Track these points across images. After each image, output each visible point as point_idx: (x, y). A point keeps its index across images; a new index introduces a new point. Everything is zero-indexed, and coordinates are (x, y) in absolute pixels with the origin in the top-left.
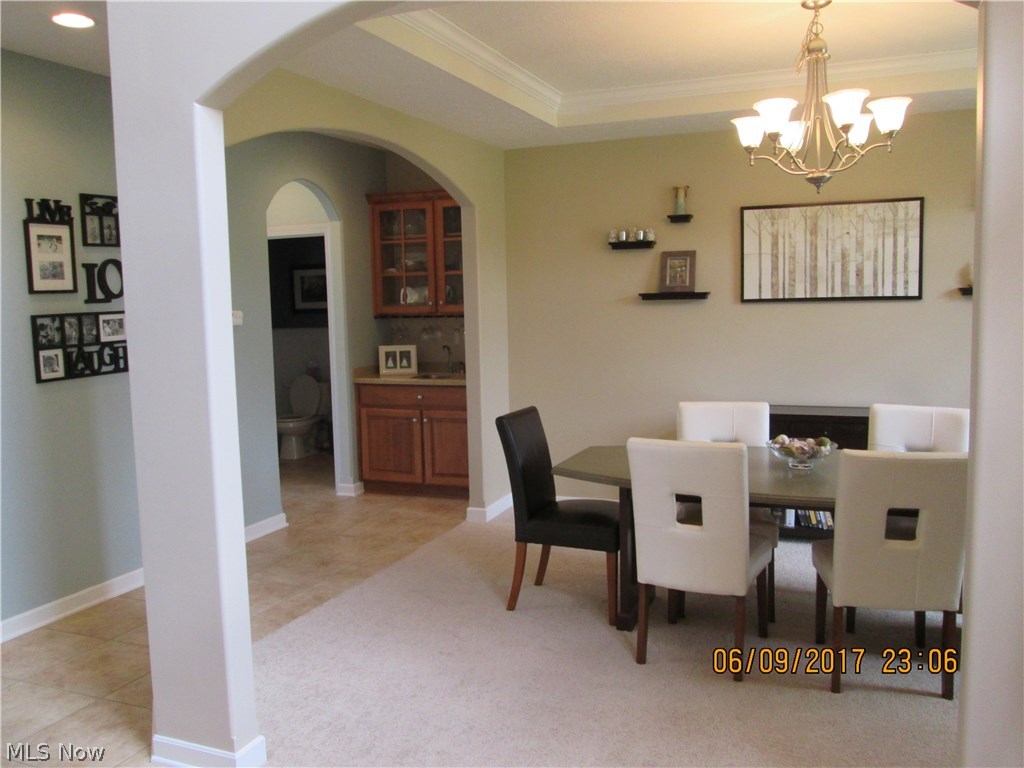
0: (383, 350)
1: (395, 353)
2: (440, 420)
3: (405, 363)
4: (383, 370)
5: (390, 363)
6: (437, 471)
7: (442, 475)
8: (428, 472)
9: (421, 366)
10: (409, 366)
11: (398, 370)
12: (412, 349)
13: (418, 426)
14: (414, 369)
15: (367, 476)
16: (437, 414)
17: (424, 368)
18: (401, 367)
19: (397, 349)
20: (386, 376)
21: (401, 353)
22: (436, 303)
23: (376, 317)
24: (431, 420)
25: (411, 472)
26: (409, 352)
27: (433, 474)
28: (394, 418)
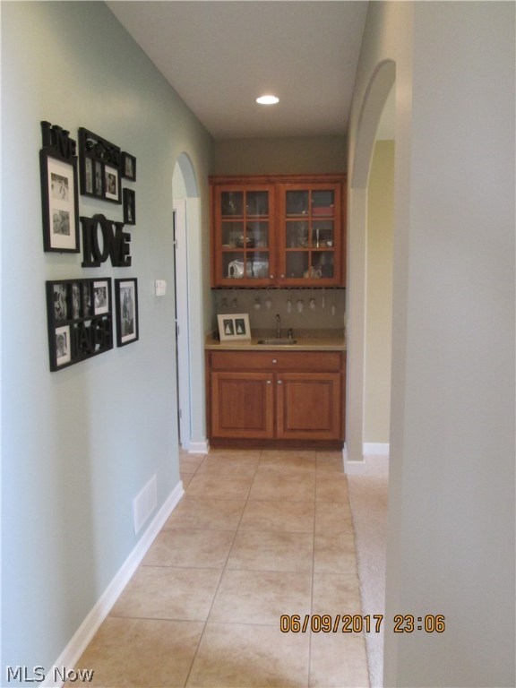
0: (221, 318)
1: (231, 320)
2: (292, 381)
3: (240, 330)
4: (223, 337)
5: (228, 330)
6: (289, 427)
7: (293, 430)
8: (280, 428)
9: (253, 332)
10: (244, 332)
11: (235, 337)
12: (245, 317)
13: (271, 388)
14: (248, 334)
15: (216, 433)
16: (287, 375)
17: (257, 335)
18: (238, 334)
19: (234, 317)
20: (225, 342)
21: (237, 320)
22: (277, 275)
23: (212, 289)
24: (285, 382)
25: (262, 429)
26: (243, 320)
27: (285, 429)
28: (245, 381)
